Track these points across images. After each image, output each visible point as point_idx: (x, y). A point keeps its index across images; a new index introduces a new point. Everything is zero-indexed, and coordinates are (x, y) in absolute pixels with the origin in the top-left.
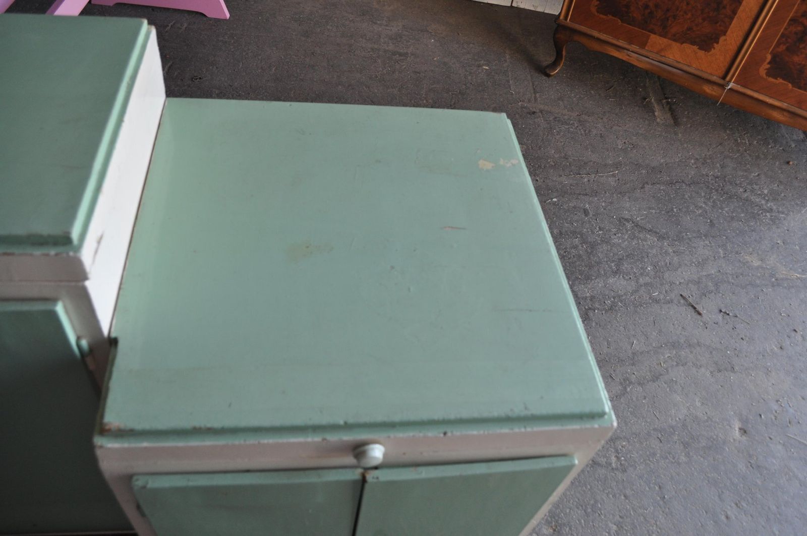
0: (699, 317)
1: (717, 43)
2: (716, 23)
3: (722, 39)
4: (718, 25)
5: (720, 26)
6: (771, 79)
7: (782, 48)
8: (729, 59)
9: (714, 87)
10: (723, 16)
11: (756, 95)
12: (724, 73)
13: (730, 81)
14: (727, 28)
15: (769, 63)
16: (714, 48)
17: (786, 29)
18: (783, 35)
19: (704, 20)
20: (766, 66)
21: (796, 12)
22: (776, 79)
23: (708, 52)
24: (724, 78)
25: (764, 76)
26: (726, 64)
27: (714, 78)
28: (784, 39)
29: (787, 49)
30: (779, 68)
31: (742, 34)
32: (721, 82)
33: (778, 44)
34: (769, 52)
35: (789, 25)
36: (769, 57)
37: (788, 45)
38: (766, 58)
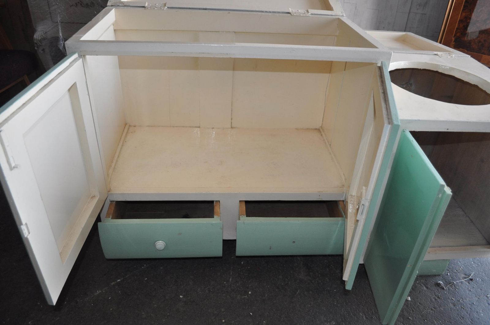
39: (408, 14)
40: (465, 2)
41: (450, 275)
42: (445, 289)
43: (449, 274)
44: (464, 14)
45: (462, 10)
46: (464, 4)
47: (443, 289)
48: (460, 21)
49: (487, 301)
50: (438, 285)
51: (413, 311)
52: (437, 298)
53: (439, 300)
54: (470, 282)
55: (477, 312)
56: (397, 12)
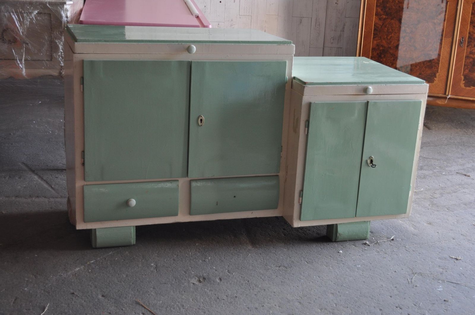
0: (469, 177)
1: (436, 77)
2: (432, 68)
3: (437, 75)
4: (433, 68)
5: (434, 69)
6: (468, 88)
7: (467, 71)
8: (444, 84)
9: (442, 100)
10: (434, 64)
11: (464, 98)
12: (444, 91)
13: (449, 94)
14: (438, 68)
15: (464, 80)
16: (435, 80)
17: (465, 62)
18: (465, 65)
19: (426, 67)
20: (463, 82)
21: (467, 53)
22: (470, 87)
23: (433, 83)
24: (445, 94)
25: (464, 88)
26: (444, 87)
27: (441, 95)
28: (466, 67)
29: (470, 71)
30: (469, 82)
31: (445, 70)
32: (444, 96)
33: (464, 70)
34: (462, 75)
35: (466, 59)
36: (463, 77)
37: (469, 69)
38: (461, 78)
39: (322, 49)
40: (374, 30)
41: (375, 239)
42: (370, 245)
43: (373, 238)
44: (375, 42)
45: (373, 38)
46: (373, 32)
47: (369, 245)
48: (372, 49)
49: (405, 249)
50: (365, 244)
51: (345, 257)
52: (363, 250)
53: (365, 251)
54: (392, 241)
55: (397, 254)
56: (310, 47)
